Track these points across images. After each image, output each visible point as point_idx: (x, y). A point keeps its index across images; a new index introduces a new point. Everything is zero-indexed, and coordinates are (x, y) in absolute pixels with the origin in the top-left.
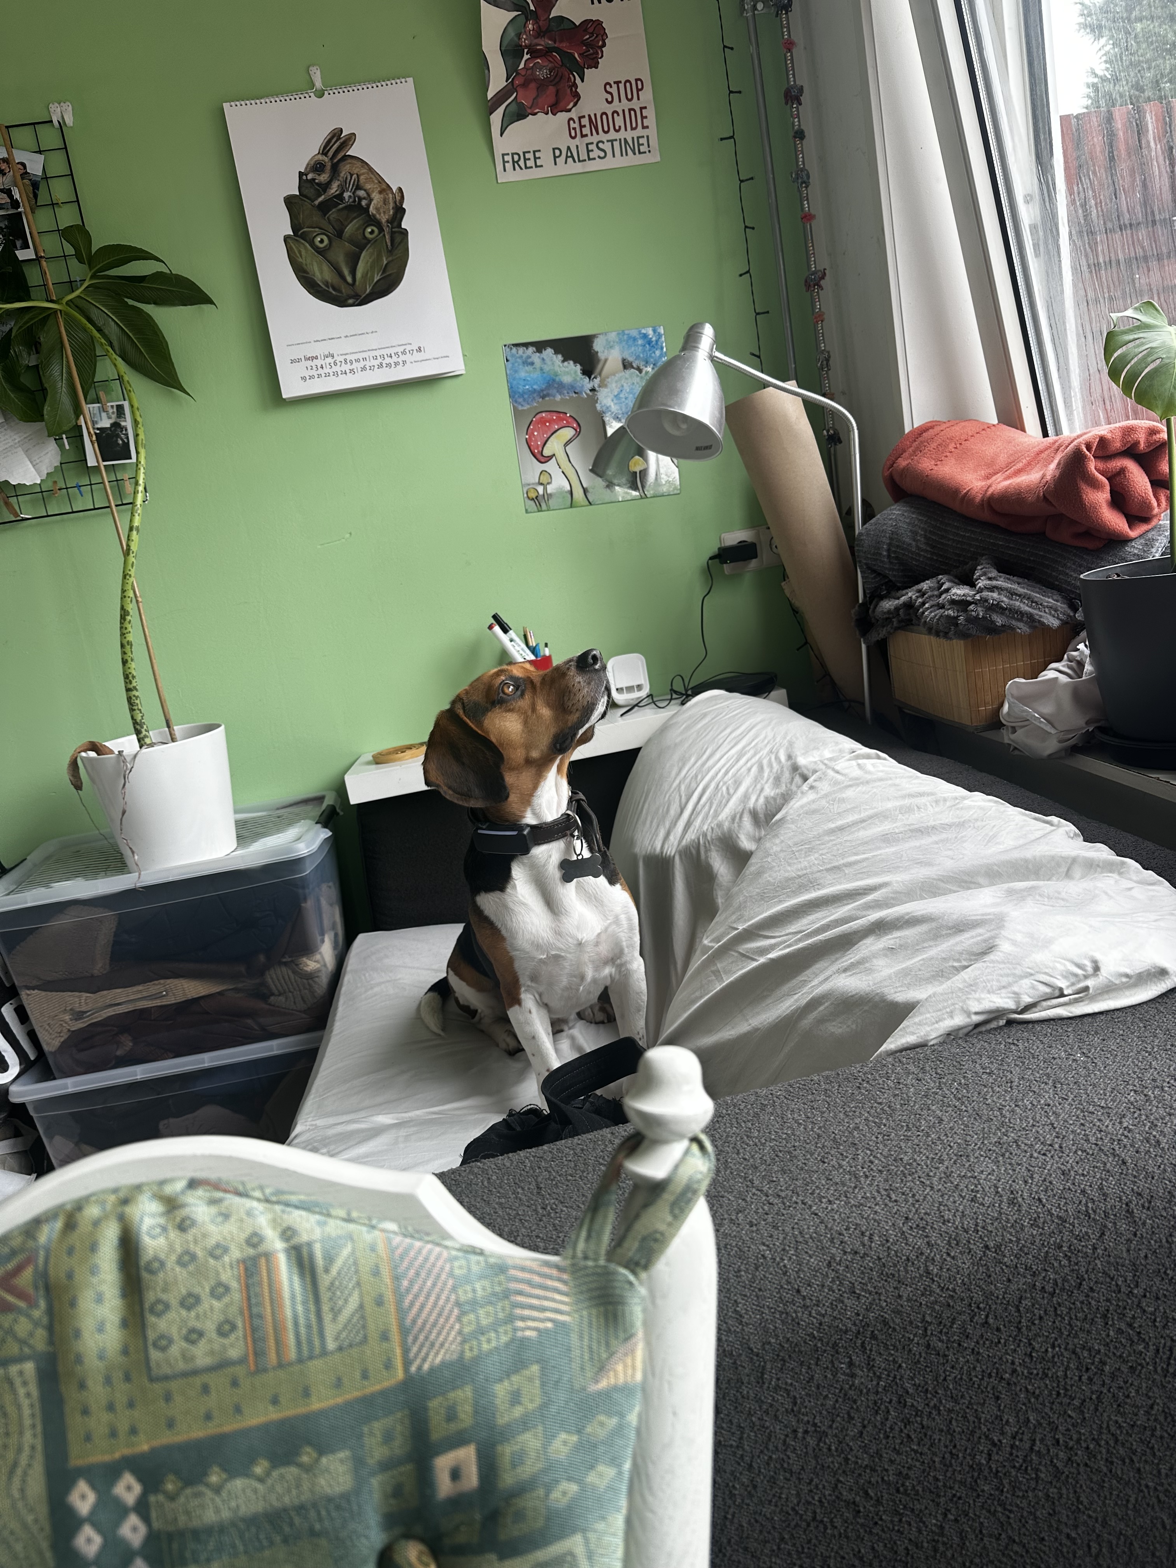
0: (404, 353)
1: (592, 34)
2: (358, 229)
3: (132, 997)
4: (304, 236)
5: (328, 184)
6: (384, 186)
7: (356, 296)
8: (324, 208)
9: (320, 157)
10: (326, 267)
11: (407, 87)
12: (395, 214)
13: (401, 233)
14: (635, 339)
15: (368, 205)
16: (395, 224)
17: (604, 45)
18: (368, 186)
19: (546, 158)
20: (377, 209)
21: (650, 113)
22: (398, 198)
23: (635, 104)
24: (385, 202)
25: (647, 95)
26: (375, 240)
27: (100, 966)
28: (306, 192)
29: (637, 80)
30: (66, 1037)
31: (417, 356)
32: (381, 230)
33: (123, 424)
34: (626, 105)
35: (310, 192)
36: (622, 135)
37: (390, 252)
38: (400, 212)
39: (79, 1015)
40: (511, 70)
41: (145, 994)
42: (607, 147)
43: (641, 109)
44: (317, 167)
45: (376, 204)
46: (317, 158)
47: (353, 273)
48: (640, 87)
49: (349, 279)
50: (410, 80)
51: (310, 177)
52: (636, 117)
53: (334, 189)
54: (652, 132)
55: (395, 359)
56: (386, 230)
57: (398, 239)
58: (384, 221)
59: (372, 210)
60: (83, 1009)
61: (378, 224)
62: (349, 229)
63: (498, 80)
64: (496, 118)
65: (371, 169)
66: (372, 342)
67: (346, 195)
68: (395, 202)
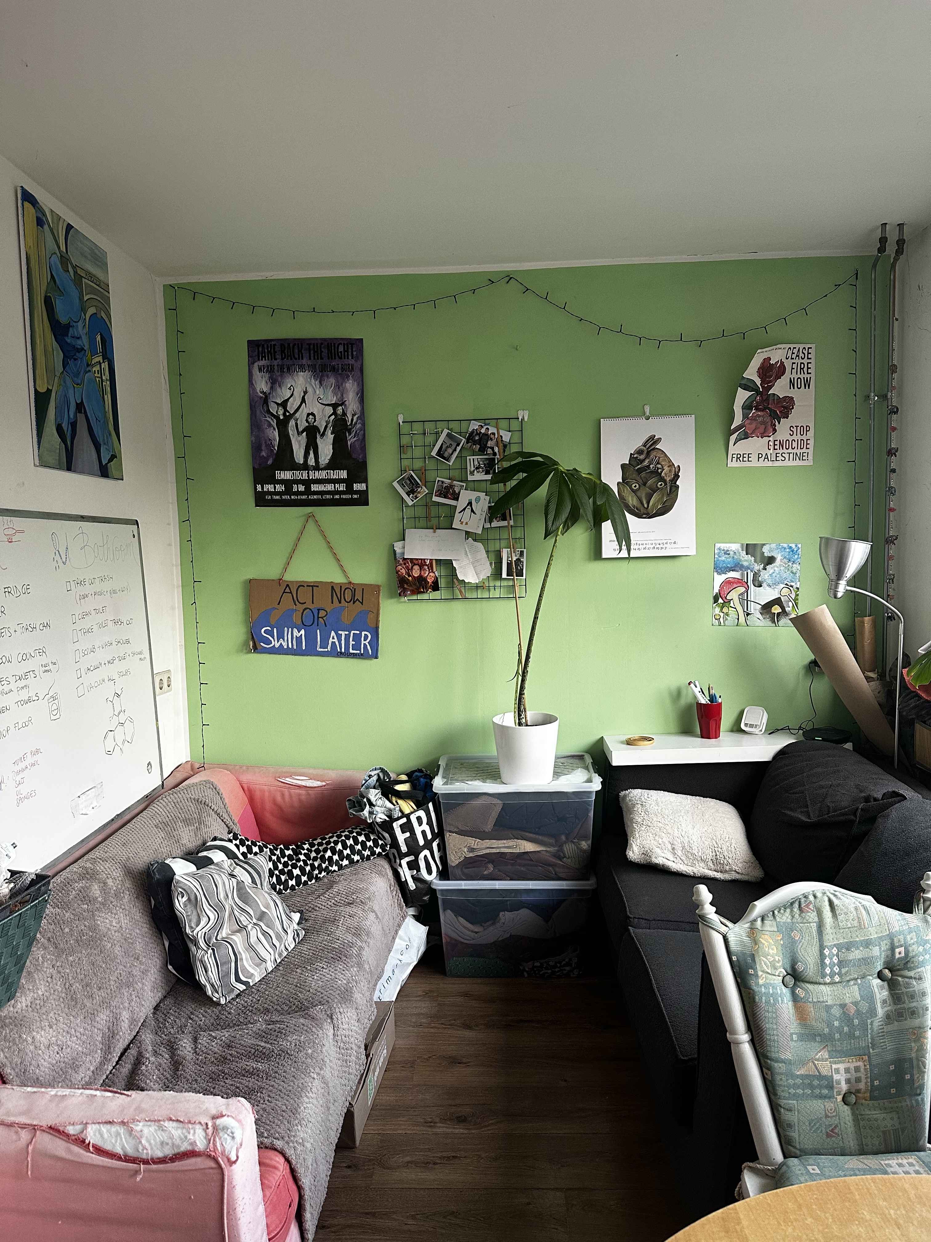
0: (666, 543)
1: (788, 402)
2: (655, 482)
3: (500, 846)
4: (627, 483)
5: (644, 460)
6: (671, 464)
7: (648, 514)
8: (639, 471)
9: (642, 447)
10: (635, 499)
11: (691, 420)
12: (674, 478)
13: (675, 486)
14: (785, 548)
15: (662, 472)
16: (673, 482)
17: (793, 408)
18: (663, 463)
19: (754, 458)
20: (666, 474)
21: (812, 442)
22: (677, 470)
23: (804, 438)
24: (670, 471)
25: (811, 434)
26: (662, 489)
27: (489, 827)
28: (632, 463)
29: (807, 426)
30: (462, 859)
31: (673, 546)
32: (666, 484)
33: (522, 560)
34: (799, 437)
35: (634, 463)
36: (795, 451)
37: (668, 495)
38: (677, 476)
39: (472, 850)
40: (745, 416)
41: (506, 845)
42: (786, 456)
43: (807, 440)
44: (640, 452)
45: (666, 473)
46: (640, 448)
47: (648, 503)
48: (808, 429)
49: (646, 506)
50: (693, 416)
51: (635, 456)
52: (803, 444)
53: (646, 463)
54: (811, 451)
55: (662, 546)
56: (668, 485)
57: (673, 489)
58: (668, 480)
59: (663, 474)
60: (474, 847)
61: (665, 482)
62: (650, 482)
63: (738, 420)
64: (733, 438)
65: (666, 455)
66: (652, 536)
67: (651, 466)
68: (675, 472)
